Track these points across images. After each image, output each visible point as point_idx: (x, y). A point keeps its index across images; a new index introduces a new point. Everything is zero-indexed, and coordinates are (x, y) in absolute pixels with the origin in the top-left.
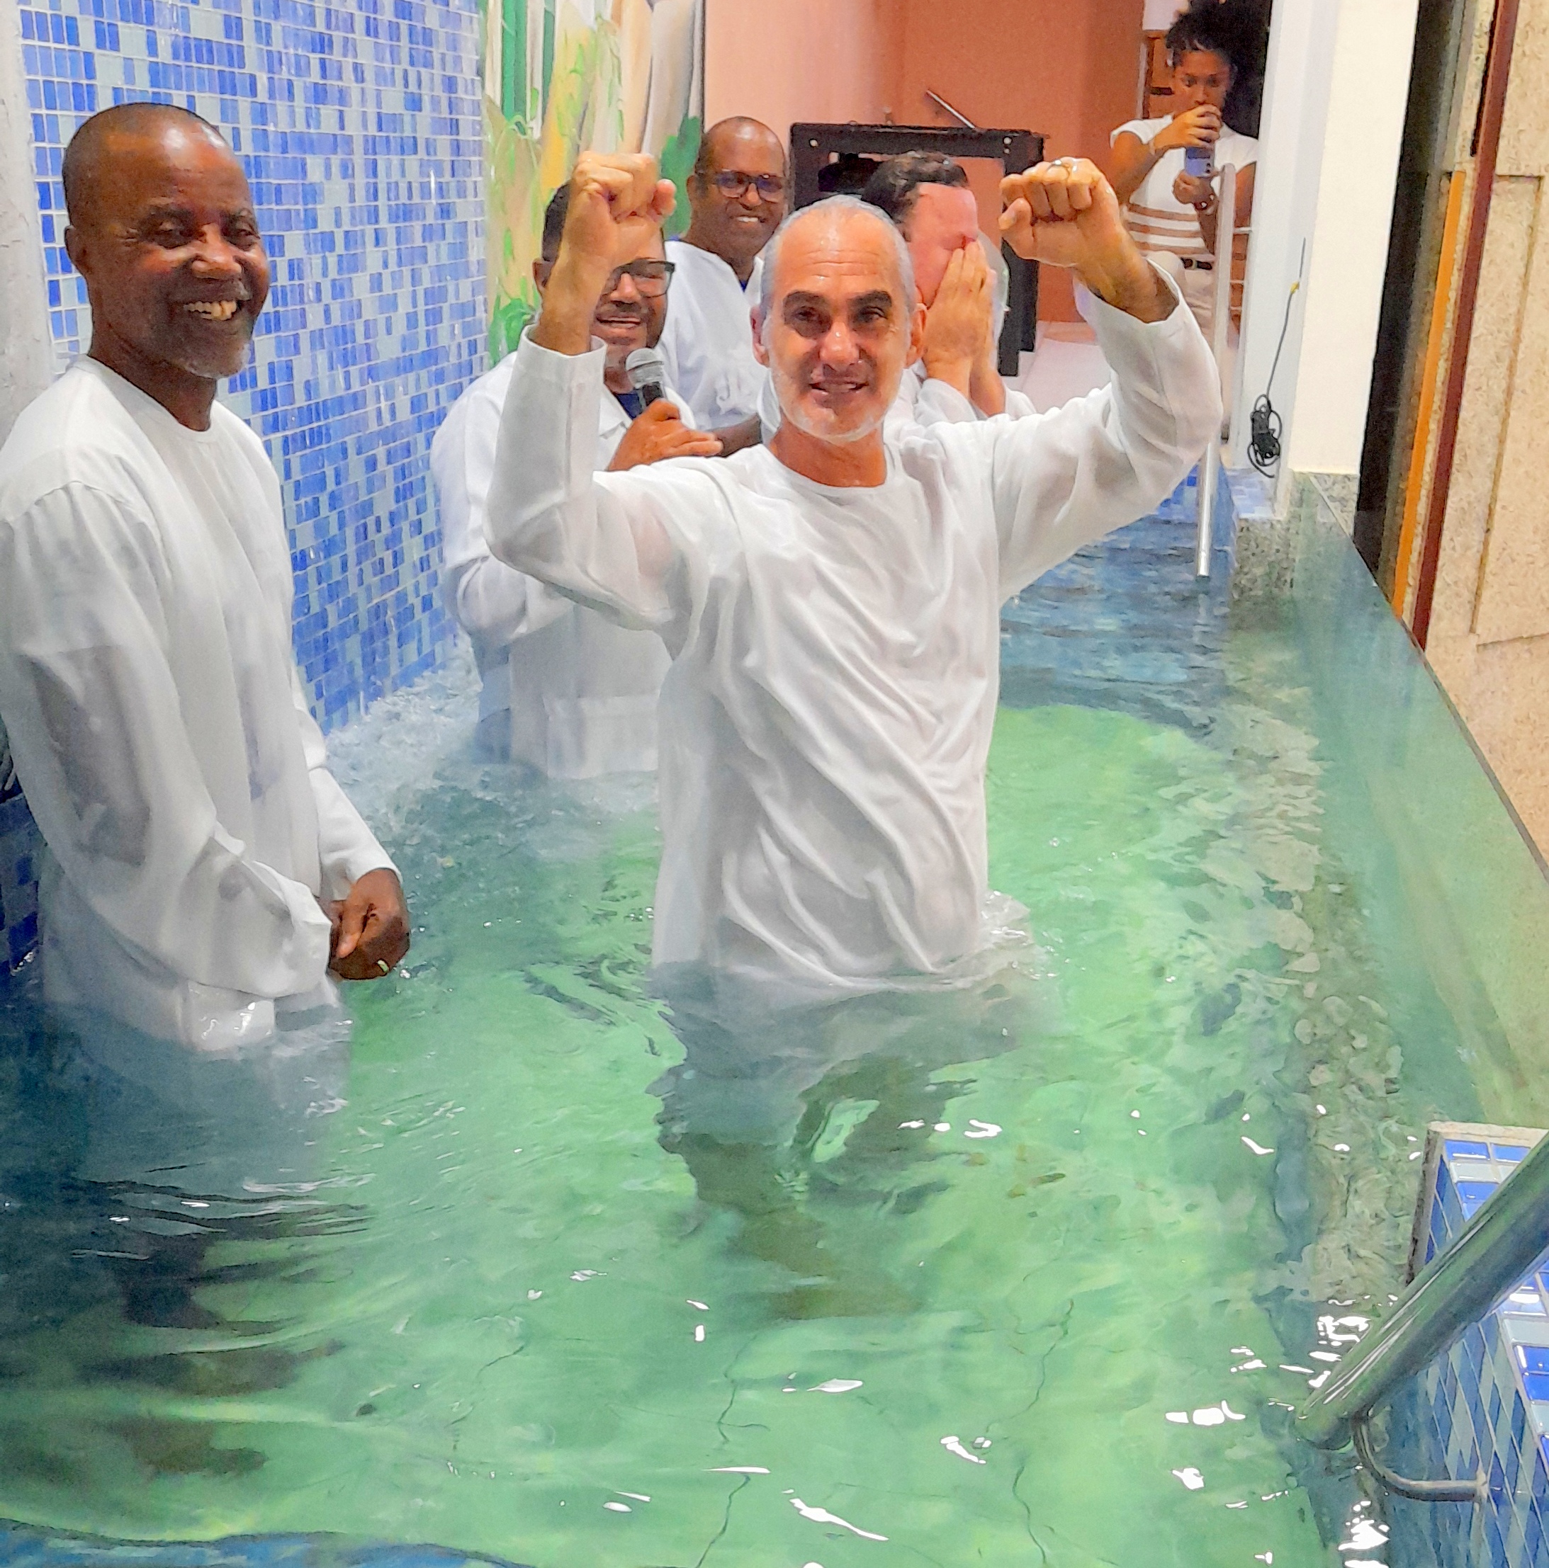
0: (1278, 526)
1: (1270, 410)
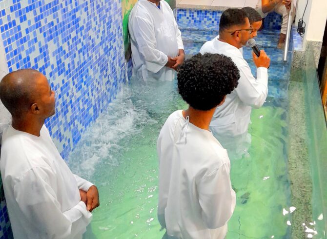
0: (303, 52)
1: (303, 22)
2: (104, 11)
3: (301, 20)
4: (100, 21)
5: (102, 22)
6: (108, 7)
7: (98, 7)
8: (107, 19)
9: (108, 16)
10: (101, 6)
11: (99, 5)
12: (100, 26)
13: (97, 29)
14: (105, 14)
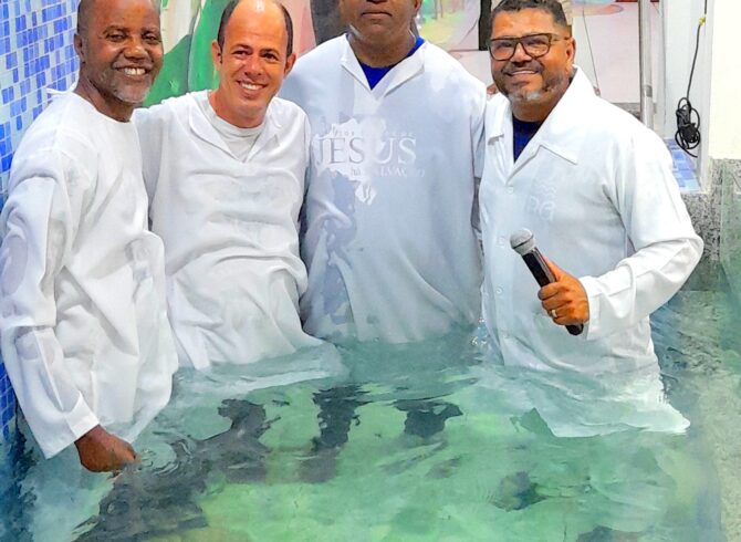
0: (705, 199)
1: (690, 109)
2: (41, 43)
3: (684, 102)
4: (27, 75)
5: (33, 79)
6: (51, 33)
7: (20, 23)
8: (48, 73)
9: (53, 64)
10: (29, 25)
11: (24, 21)
12: (25, 88)
13: (17, 97)
14: (42, 53)
